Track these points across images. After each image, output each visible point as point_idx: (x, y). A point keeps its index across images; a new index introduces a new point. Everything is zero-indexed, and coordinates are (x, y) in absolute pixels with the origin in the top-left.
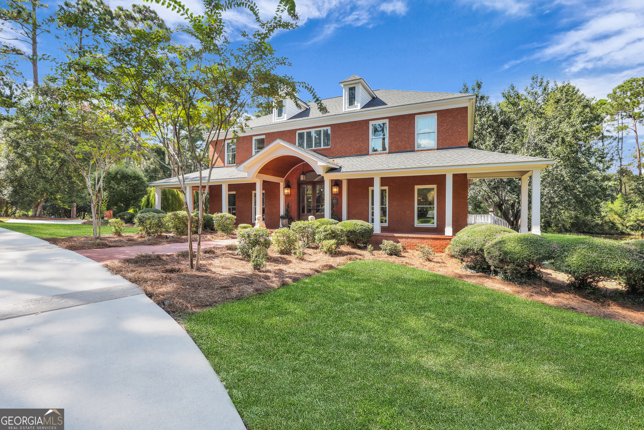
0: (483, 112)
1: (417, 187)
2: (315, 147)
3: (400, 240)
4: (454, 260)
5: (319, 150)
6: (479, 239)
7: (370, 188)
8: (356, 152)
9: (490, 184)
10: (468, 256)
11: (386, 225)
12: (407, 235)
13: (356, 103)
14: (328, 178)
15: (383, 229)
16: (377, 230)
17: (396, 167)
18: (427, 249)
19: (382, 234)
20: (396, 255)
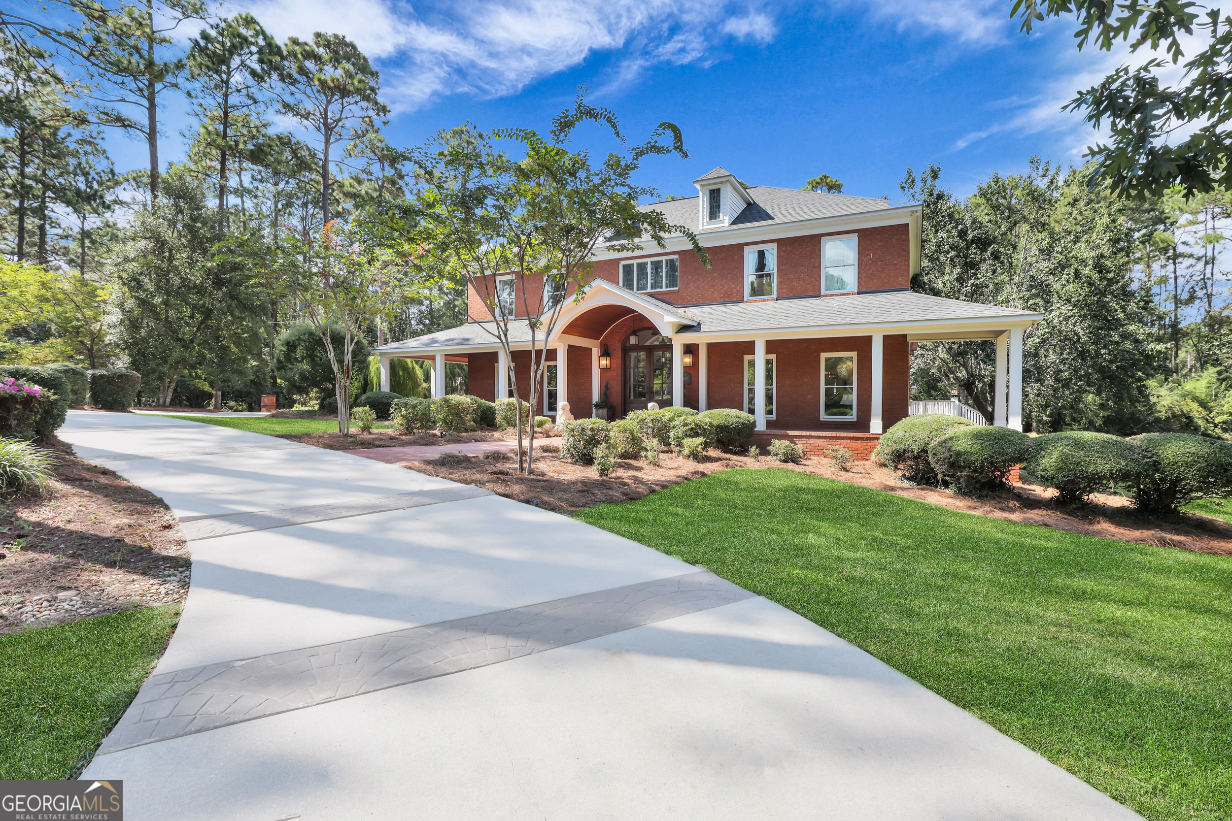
0: (941, 221)
1: (824, 356)
2: (652, 288)
3: (797, 440)
4: (885, 470)
5: (660, 293)
6: (921, 436)
7: (745, 356)
8: (722, 298)
9: (951, 348)
10: (904, 460)
11: (773, 417)
12: (808, 433)
13: (721, 215)
14: (679, 342)
15: (769, 424)
16: (761, 426)
17: (792, 325)
18: (841, 452)
19: (768, 431)
20: (793, 462)
